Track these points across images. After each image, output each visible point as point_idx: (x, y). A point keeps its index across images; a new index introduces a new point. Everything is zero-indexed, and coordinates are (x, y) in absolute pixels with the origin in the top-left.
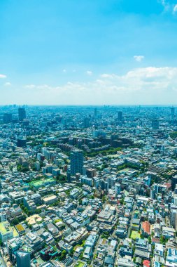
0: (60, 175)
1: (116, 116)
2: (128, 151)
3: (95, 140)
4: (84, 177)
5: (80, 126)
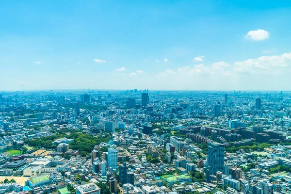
0: (195, 171)
3: (233, 132)
4: (228, 178)
5: (209, 113)
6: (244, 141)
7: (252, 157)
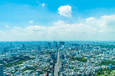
1: (22, 46)
2: (28, 62)
5: (2, 51)
6: (15, 61)
7: (17, 67)
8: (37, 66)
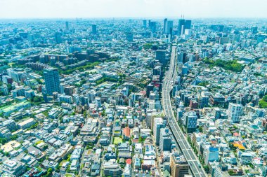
0: (34, 96)
1: (90, 29)
2: (106, 65)
3: (70, 56)
4: (63, 96)
5: (51, 41)
6: (79, 63)
7: (85, 75)
8: (124, 76)
